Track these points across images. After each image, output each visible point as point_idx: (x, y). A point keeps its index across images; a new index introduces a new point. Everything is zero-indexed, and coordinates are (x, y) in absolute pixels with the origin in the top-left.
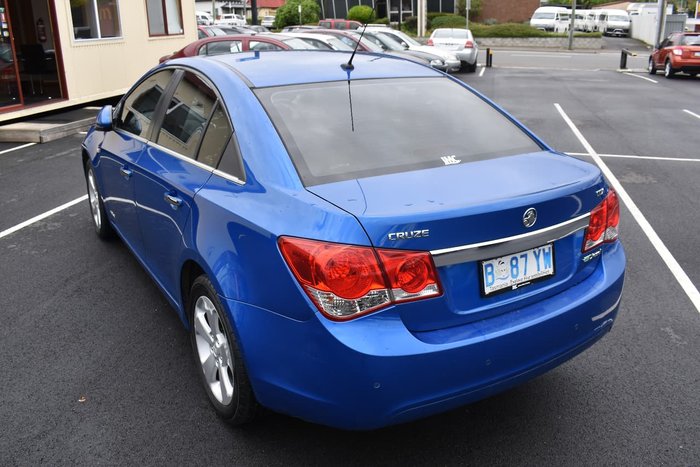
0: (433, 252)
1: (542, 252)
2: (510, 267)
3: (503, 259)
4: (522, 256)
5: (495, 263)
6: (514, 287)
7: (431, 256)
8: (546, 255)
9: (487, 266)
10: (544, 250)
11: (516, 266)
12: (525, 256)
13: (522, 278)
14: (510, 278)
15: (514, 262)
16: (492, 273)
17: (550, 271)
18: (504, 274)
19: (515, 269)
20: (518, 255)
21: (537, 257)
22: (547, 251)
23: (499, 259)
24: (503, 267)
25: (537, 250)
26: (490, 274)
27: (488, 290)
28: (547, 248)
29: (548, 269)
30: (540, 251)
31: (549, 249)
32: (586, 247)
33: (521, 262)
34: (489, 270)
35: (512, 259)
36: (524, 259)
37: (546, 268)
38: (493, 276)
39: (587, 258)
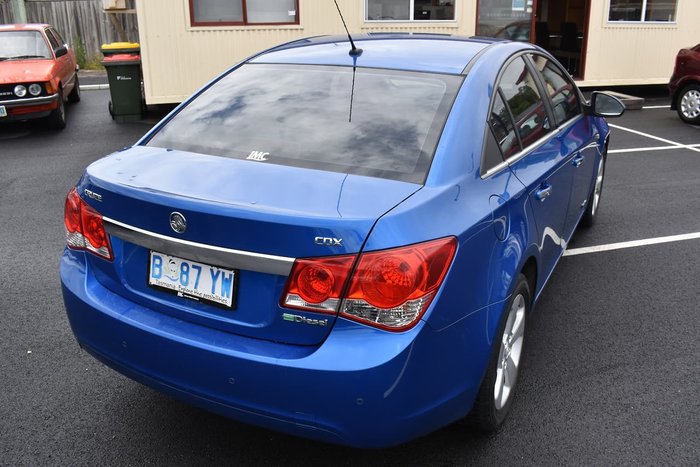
0: (103, 218)
1: (220, 275)
2: (180, 271)
3: (174, 259)
4: (194, 267)
5: (166, 259)
6: (180, 294)
7: (102, 220)
8: (225, 281)
9: (155, 257)
10: (223, 274)
11: (187, 273)
12: (199, 269)
13: (190, 289)
14: (179, 282)
15: (185, 268)
16: (160, 266)
17: (229, 303)
18: (172, 274)
19: (184, 276)
20: (190, 264)
21: (215, 278)
22: (227, 276)
23: (171, 258)
24: (173, 267)
25: (215, 270)
26: (157, 266)
27: (153, 281)
28: (228, 274)
29: (225, 298)
30: (219, 272)
31: (231, 275)
32: (291, 302)
33: (193, 273)
34: (157, 262)
35: (184, 264)
36: (197, 271)
37: (223, 295)
38: (160, 270)
39: (288, 316)
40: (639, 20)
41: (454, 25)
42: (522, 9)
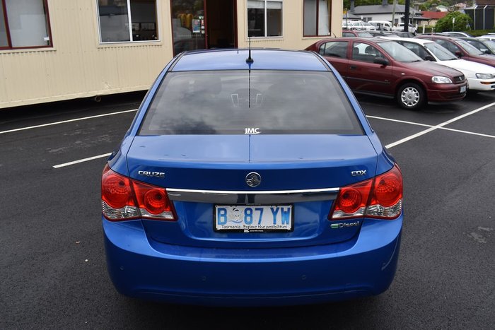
0: (167, 189)
1: (280, 211)
2: (244, 215)
3: (238, 208)
4: (256, 209)
5: (229, 209)
6: (247, 231)
7: (166, 191)
8: (284, 213)
9: (219, 210)
10: (282, 209)
11: (251, 215)
12: (262, 210)
13: (255, 225)
14: (243, 223)
15: (249, 212)
16: (225, 215)
17: (289, 227)
18: (236, 219)
19: (248, 219)
20: (253, 208)
21: (275, 213)
22: (286, 210)
23: (235, 207)
24: (236, 213)
25: (275, 208)
26: (222, 215)
27: (219, 227)
28: (286, 208)
29: (285, 225)
30: (278, 209)
31: (289, 209)
32: (335, 216)
33: (256, 214)
34: (222, 212)
35: (246, 210)
36: (259, 212)
37: (283, 224)
38: (226, 218)
39: (334, 225)
40: (264, 36)
41: (159, 44)
42: (199, 31)
